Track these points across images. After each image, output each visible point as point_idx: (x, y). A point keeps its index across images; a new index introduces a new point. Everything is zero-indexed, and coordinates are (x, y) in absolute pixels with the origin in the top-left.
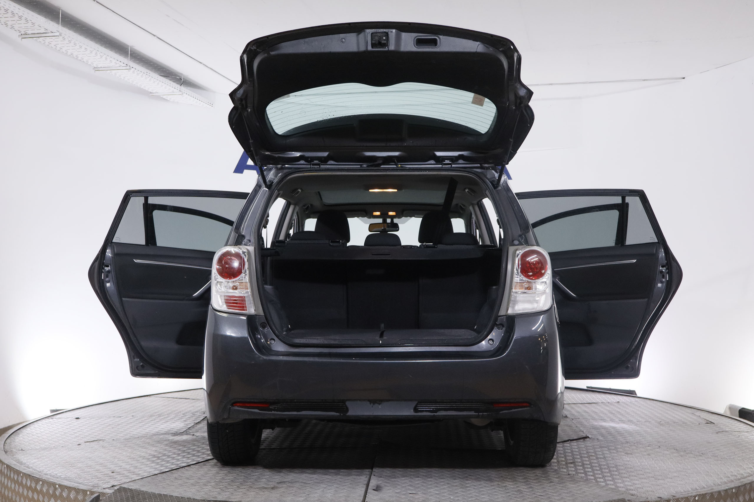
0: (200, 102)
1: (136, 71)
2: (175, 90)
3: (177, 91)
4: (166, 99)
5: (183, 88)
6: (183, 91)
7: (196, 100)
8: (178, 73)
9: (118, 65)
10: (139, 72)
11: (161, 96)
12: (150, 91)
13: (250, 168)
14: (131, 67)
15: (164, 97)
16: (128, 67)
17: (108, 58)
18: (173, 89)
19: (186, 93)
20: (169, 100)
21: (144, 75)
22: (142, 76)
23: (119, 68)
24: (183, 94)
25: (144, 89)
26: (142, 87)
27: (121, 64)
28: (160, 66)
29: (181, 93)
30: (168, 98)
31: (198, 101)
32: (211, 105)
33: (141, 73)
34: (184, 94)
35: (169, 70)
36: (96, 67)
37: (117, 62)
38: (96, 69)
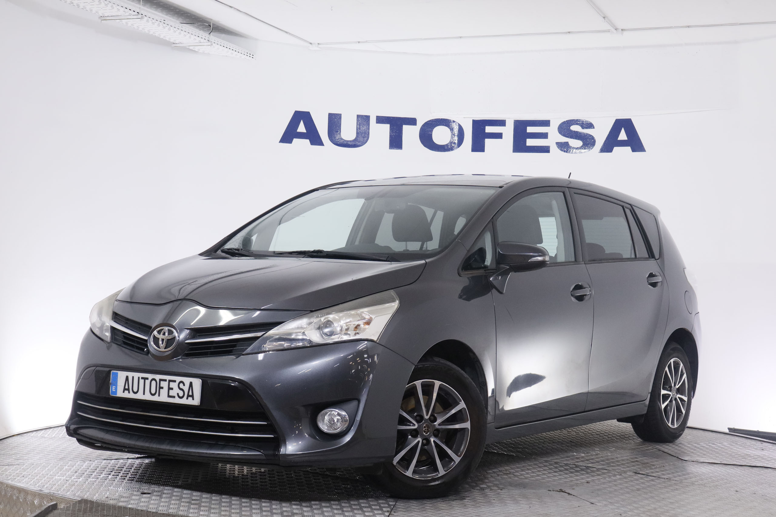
0: (236, 53)
1: (150, 19)
2: (202, 40)
3: (205, 41)
4: (194, 50)
5: (214, 37)
6: (213, 41)
7: (231, 51)
8: (207, 18)
9: (127, 14)
10: (154, 21)
11: (187, 47)
12: (172, 41)
13: (301, 136)
14: (144, 15)
15: (191, 48)
16: (140, 16)
17: (114, 6)
18: (199, 39)
19: (216, 42)
20: (197, 51)
21: (161, 24)
22: (159, 25)
23: (129, 17)
24: (212, 45)
25: (164, 39)
26: (162, 37)
27: (131, 12)
28: (183, 11)
29: (209, 43)
30: (196, 49)
31: (234, 52)
32: (251, 56)
33: (156, 21)
34: (214, 44)
35: (194, 16)
36: (102, 16)
37: (126, 10)
38: (103, 18)
